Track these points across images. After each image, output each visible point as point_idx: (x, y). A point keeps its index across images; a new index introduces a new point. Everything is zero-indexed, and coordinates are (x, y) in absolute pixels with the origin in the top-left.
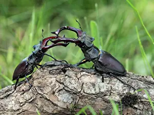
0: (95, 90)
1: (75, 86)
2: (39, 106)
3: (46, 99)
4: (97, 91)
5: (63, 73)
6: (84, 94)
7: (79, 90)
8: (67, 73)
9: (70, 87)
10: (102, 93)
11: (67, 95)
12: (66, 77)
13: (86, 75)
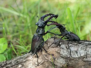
0: (78, 55)
1: (66, 54)
2: (47, 66)
3: (50, 62)
4: (79, 56)
5: (59, 47)
6: (71, 58)
7: (69, 56)
8: (61, 47)
9: (63, 55)
10: (82, 57)
11: (62, 59)
12: (61, 49)
13: (72, 46)
